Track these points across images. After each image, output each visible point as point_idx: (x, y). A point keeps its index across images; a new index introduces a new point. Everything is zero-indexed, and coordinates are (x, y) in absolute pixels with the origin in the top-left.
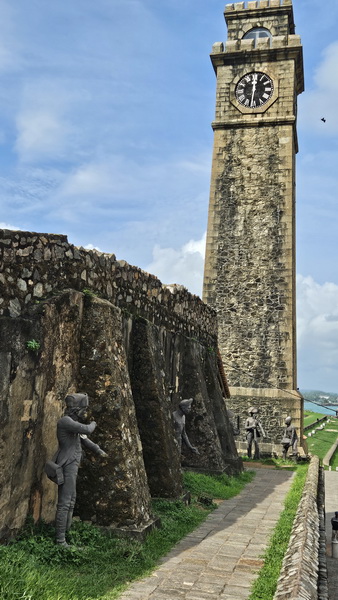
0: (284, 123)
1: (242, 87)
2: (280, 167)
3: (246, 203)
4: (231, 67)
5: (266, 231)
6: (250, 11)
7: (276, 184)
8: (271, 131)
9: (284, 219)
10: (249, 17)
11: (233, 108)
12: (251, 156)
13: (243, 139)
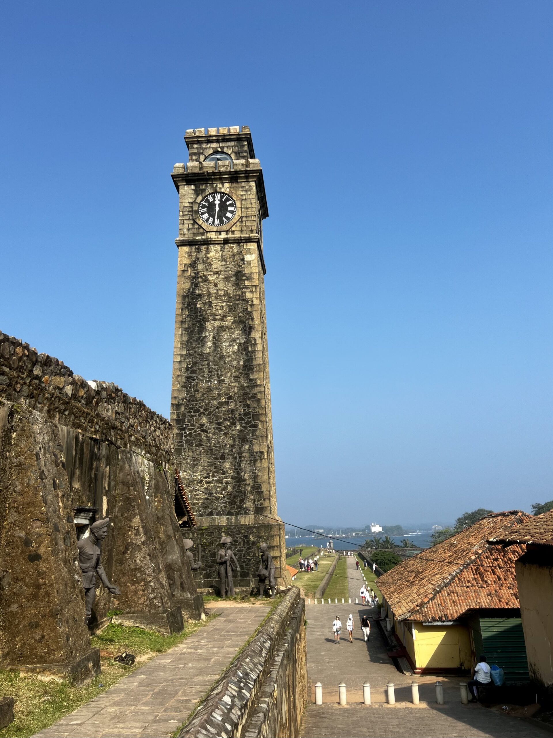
0: (249, 240)
1: (204, 207)
2: (247, 283)
3: (215, 320)
4: (193, 187)
5: (236, 347)
6: (211, 136)
7: (243, 300)
8: (235, 248)
9: (253, 335)
10: (209, 142)
11: (196, 226)
12: (217, 273)
13: (208, 256)
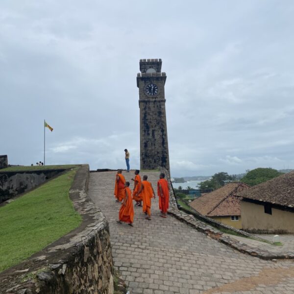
0: (162, 101)
1: (147, 89)
5: (159, 136)
8: (158, 104)
10: (148, 64)
11: (145, 95)
12: (152, 112)
13: (150, 106)
